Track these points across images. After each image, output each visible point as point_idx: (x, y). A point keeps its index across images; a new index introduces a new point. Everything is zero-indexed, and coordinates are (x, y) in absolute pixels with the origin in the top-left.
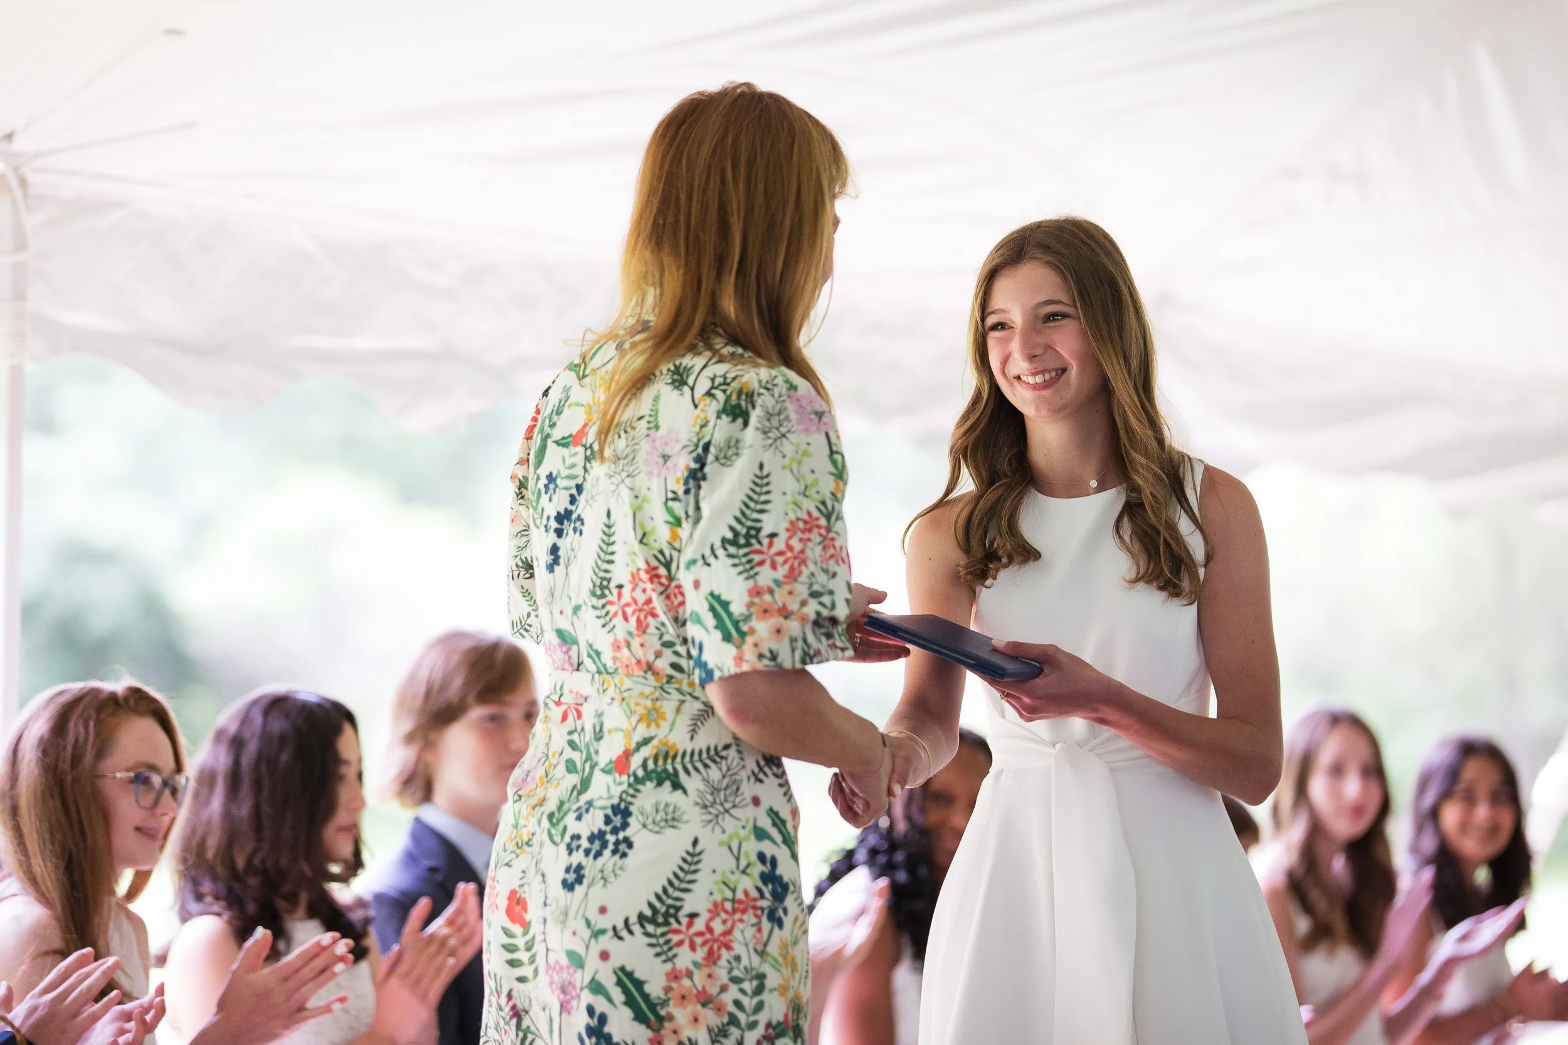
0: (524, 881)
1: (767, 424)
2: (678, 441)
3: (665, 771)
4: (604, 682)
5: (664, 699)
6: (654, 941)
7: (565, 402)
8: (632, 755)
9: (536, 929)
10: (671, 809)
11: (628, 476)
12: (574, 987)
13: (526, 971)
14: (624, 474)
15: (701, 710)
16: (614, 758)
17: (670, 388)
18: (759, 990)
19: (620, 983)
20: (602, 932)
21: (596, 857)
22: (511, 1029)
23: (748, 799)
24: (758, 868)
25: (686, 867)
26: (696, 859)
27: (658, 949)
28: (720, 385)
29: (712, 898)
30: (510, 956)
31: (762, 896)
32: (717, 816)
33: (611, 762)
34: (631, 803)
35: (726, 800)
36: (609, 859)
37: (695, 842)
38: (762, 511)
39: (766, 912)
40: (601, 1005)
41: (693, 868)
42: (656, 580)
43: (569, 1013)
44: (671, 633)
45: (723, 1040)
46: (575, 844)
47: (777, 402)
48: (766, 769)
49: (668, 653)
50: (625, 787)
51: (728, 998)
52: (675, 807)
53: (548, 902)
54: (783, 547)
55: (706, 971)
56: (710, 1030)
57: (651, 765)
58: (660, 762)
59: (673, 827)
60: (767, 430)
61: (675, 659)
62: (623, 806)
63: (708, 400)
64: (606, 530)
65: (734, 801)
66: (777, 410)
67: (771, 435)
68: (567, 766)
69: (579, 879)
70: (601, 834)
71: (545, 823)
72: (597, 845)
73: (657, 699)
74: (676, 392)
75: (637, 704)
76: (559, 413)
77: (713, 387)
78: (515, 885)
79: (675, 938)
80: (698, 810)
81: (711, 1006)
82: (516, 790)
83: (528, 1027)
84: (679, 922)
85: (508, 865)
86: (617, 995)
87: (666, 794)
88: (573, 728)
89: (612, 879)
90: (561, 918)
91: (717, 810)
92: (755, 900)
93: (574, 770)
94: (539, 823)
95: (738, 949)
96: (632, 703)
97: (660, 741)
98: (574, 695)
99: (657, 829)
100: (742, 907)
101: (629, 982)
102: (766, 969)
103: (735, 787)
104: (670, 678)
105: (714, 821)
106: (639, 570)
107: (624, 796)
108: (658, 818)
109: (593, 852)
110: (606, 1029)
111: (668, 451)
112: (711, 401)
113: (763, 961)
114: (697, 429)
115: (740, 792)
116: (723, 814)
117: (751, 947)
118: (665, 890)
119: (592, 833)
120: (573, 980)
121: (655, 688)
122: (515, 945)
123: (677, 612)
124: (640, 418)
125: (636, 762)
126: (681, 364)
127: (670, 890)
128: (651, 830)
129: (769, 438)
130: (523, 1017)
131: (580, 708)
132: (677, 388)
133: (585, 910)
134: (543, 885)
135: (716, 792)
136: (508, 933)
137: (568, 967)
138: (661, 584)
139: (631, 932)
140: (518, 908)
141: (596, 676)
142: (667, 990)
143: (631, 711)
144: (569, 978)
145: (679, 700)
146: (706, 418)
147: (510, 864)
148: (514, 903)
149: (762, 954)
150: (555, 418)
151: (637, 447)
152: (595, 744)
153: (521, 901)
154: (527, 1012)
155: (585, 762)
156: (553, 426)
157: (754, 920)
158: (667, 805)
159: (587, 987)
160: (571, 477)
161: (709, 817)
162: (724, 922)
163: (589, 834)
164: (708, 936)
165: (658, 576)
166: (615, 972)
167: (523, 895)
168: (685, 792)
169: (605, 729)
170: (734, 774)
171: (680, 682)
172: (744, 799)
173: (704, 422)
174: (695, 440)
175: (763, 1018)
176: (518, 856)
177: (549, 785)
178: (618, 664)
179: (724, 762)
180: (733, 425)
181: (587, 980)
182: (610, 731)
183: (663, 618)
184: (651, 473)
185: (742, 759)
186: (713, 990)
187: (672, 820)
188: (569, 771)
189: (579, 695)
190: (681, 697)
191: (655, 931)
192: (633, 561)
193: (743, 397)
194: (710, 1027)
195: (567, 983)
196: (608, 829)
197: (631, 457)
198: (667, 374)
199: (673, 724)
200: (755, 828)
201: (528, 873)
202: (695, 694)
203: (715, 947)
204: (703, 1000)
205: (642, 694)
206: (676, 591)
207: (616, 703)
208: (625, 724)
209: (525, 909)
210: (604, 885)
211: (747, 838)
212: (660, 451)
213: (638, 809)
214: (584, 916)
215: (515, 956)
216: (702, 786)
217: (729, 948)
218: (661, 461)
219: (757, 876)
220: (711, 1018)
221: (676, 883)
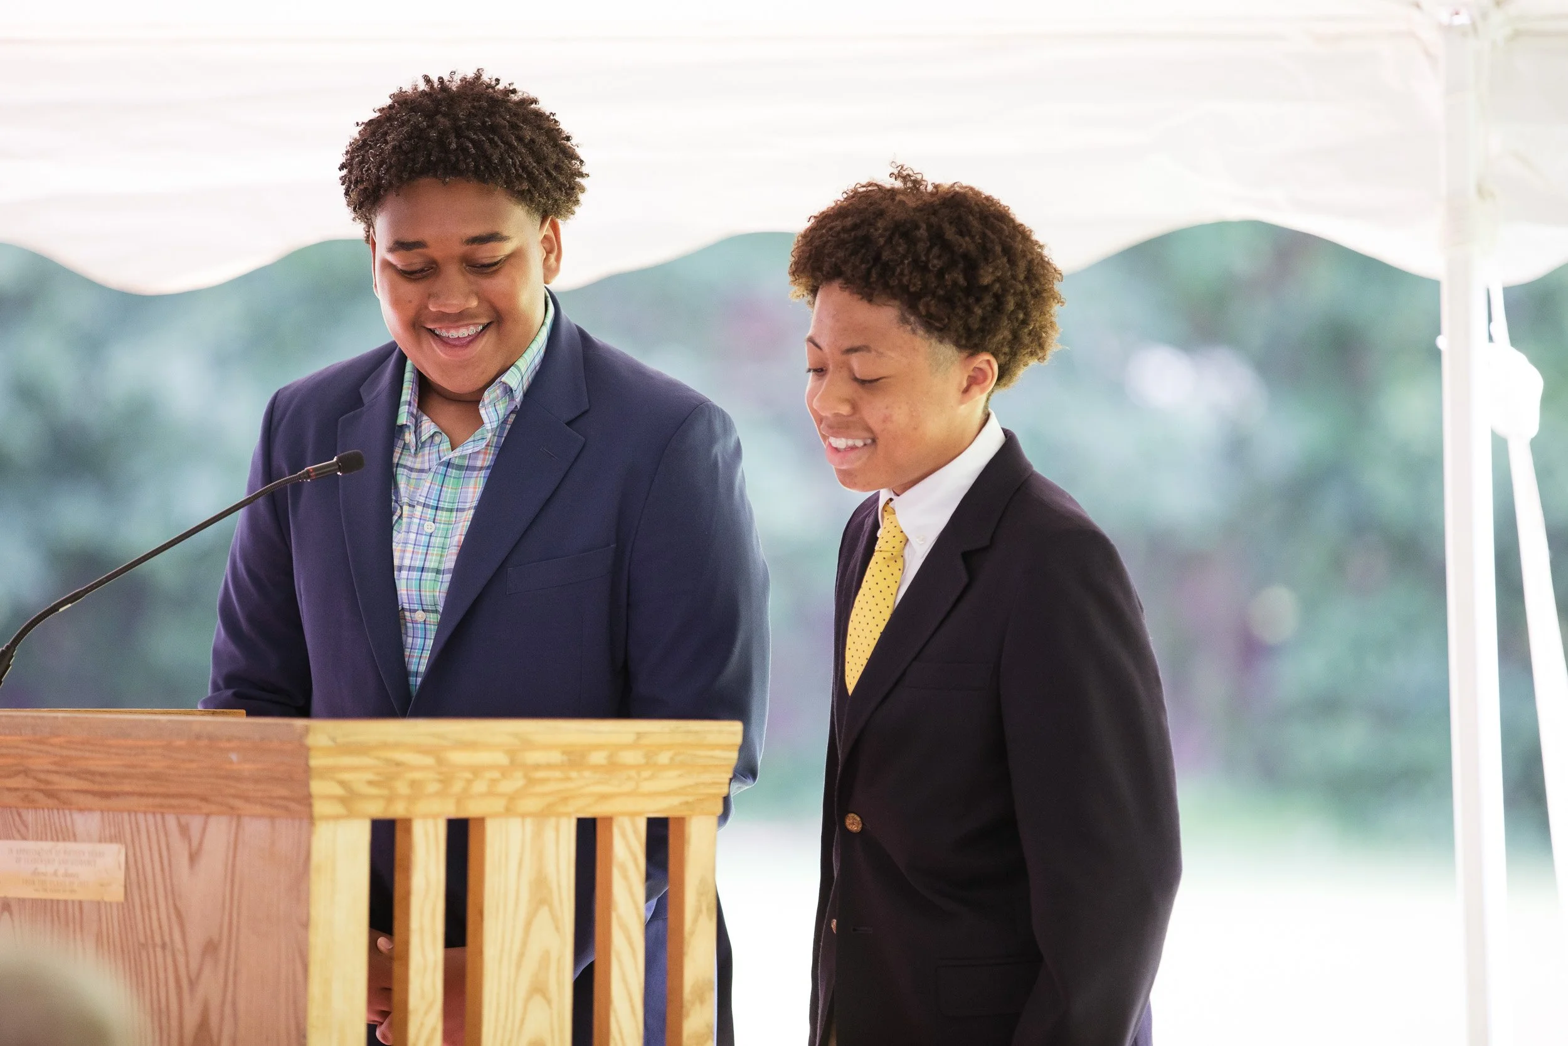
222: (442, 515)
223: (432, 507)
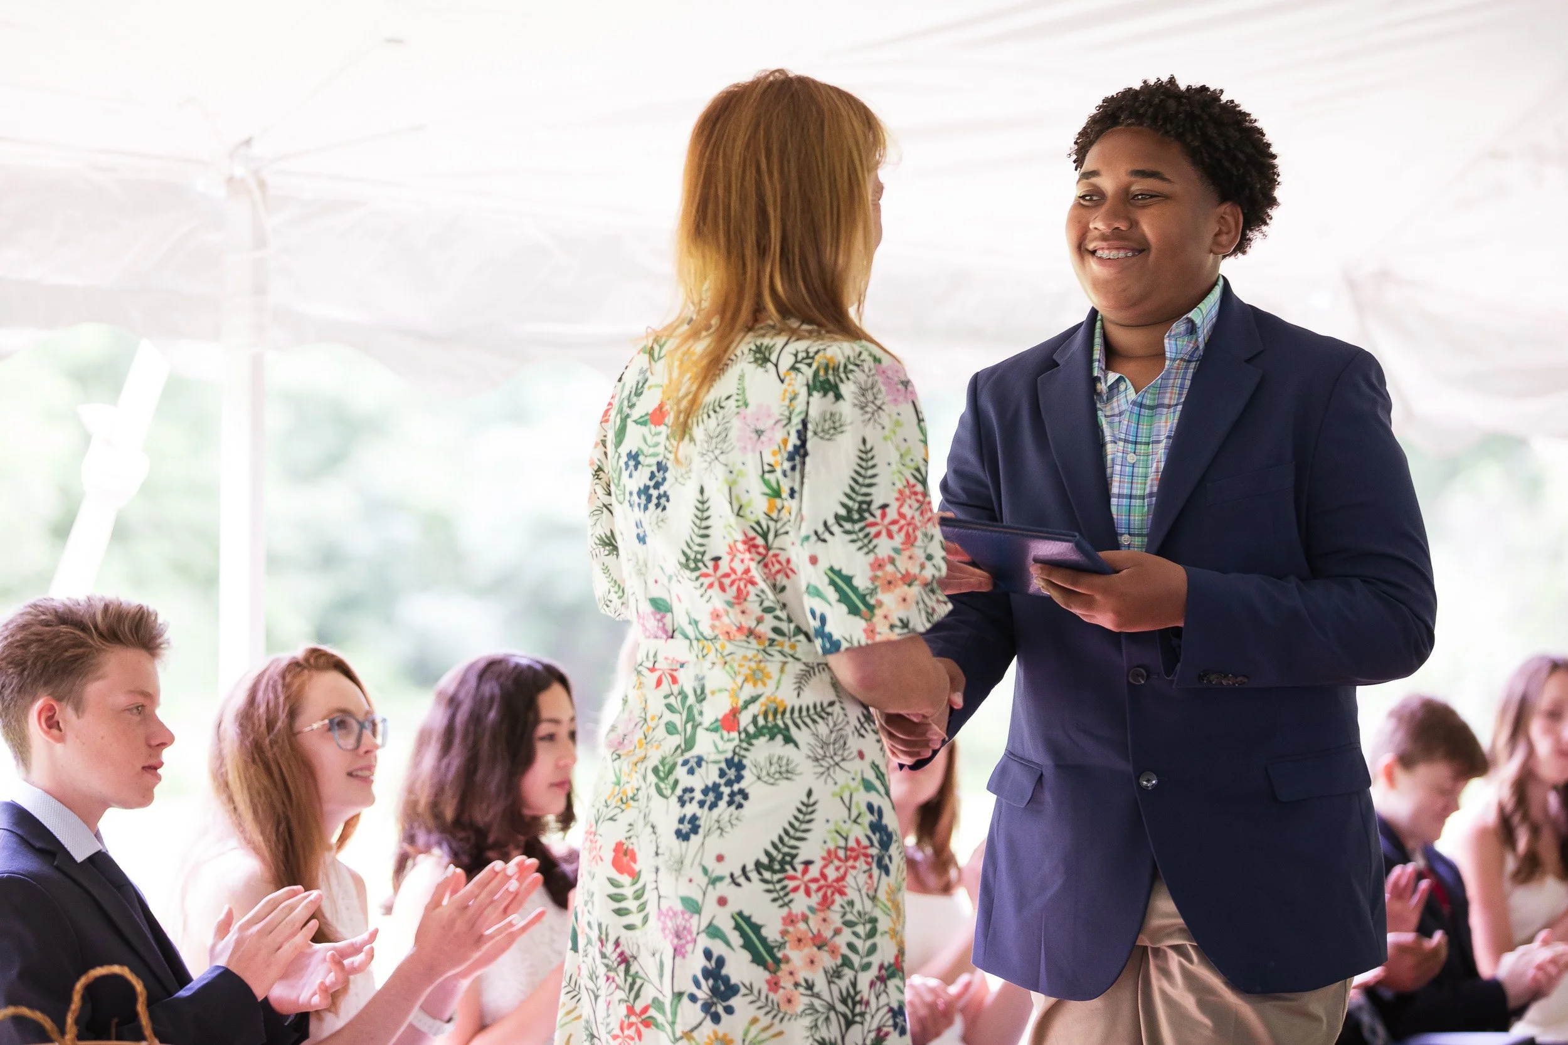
0: (631, 833)
1: (863, 399)
2: (769, 416)
3: (776, 726)
4: (703, 648)
5: (767, 661)
6: (770, 887)
7: (644, 384)
8: (740, 713)
9: (647, 877)
10: (784, 762)
11: (722, 453)
12: (690, 932)
13: (635, 919)
14: (717, 452)
15: (802, 670)
16: (720, 717)
17: (753, 366)
18: (872, 933)
19: (738, 927)
20: (720, 879)
21: (711, 808)
22: (618, 975)
23: (855, 753)
24: (867, 818)
25: (801, 817)
26: (810, 809)
27: (775, 895)
28: (803, 359)
29: (826, 847)
30: (616, 905)
31: (872, 845)
32: (828, 769)
33: (717, 720)
34: (744, 757)
35: (835, 754)
36: (725, 810)
37: (809, 794)
38: (870, 485)
39: (875, 859)
40: (718, 948)
41: (808, 817)
42: (753, 550)
43: (684, 957)
44: (770, 598)
45: (836, 980)
46: (687, 796)
47: (868, 376)
48: (866, 725)
49: (768, 617)
50: (736, 742)
51: (841, 941)
52: (788, 760)
53: (660, 851)
54: (896, 516)
55: (821, 915)
56: (826, 972)
57: (761, 721)
58: (770, 718)
59: (787, 779)
60: (864, 405)
61: (777, 623)
62: (736, 759)
63: (793, 374)
64: (700, 506)
65: (842, 755)
66: (869, 385)
67: (868, 409)
68: (667, 728)
69: (695, 829)
70: (716, 787)
71: (652, 778)
72: (711, 797)
73: (760, 661)
74: (760, 370)
75: (740, 666)
76: (638, 394)
77: (796, 362)
78: (621, 837)
79: (791, 884)
80: (810, 763)
81: (826, 948)
82: (612, 750)
83: (637, 973)
84: (794, 869)
85: (611, 819)
86: (736, 939)
87: (778, 747)
88: (669, 692)
89: (728, 829)
90: (676, 866)
91: (829, 763)
92: (866, 848)
93: (674, 731)
94: (644, 778)
95: (852, 894)
96: (735, 665)
97: (768, 698)
98: (669, 662)
99: (772, 781)
100: (854, 854)
101: (747, 927)
102: (878, 913)
103: (842, 742)
104: (772, 642)
105: (826, 774)
106: (735, 541)
107: (737, 750)
108: (773, 770)
109: (708, 804)
110: (724, 972)
111: (761, 427)
112: (797, 375)
113: (875, 906)
114: (787, 402)
115: (847, 747)
116: (834, 766)
117: (864, 892)
118: (781, 839)
119: (707, 787)
120: (688, 925)
121: (758, 650)
122: (622, 895)
123: (775, 579)
124: (728, 398)
125: (745, 719)
126: (762, 344)
127: (786, 839)
128: (766, 782)
129: (867, 412)
130: (631, 963)
131: (675, 673)
132: (761, 365)
133: (701, 858)
134: (653, 837)
135: (825, 747)
136: (613, 883)
137: (683, 913)
138: (759, 554)
139: (748, 879)
140: (625, 859)
141: (695, 643)
142: (784, 933)
143: (735, 673)
144: (683, 923)
145: (781, 662)
146: (794, 391)
147: (615, 818)
148: (621, 855)
149: (874, 899)
150: (634, 399)
151: (728, 425)
152: (698, 705)
153: (628, 852)
154: (635, 958)
155: (687, 722)
156: (632, 406)
157: (865, 867)
158: (780, 758)
159: (703, 931)
160: (655, 455)
161: (821, 770)
162: (838, 869)
163: (703, 787)
164: (822, 882)
165: (756, 546)
166: (733, 917)
167: (631, 847)
168: (796, 745)
169: (707, 691)
170: (841, 729)
171: (782, 644)
172: (851, 753)
173: (793, 395)
174: (787, 413)
175: (875, 960)
176: (623, 811)
177: (649, 746)
178: (716, 632)
179: (830, 718)
180: (824, 400)
181: (704, 925)
182: (713, 693)
183: (762, 585)
184: (745, 448)
185: (846, 715)
186: (828, 934)
187: (786, 772)
188: (669, 732)
189: (675, 662)
190: (783, 659)
191: (772, 877)
192: (730, 534)
193: (830, 372)
194: (827, 969)
195: (681, 929)
196: (722, 781)
197: (724, 435)
198: (749, 354)
199: (779, 682)
200: (863, 780)
201: (635, 826)
202: (797, 656)
203: (829, 893)
204: (819, 944)
205: (745, 657)
206: (774, 560)
207: (718, 667)
208: (728, 683)
209: (634, 859)
210: (721, 834)
211: (857, 789)
212: (753, 427)
213: (751, 761)
214: (700, 864)
215: (623, 905)
216: (812, 741)
217: (842, 893)
218: (754, 436)
219: (867, 825)
220: (827, 961)
221: (792, 832)
222: (1141, 448)
223: (1132, 442)
